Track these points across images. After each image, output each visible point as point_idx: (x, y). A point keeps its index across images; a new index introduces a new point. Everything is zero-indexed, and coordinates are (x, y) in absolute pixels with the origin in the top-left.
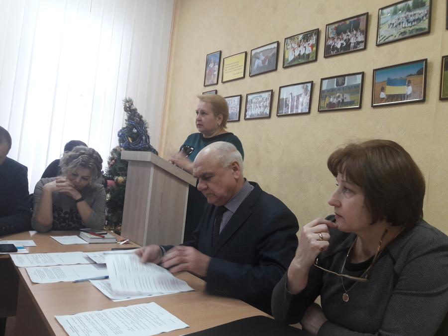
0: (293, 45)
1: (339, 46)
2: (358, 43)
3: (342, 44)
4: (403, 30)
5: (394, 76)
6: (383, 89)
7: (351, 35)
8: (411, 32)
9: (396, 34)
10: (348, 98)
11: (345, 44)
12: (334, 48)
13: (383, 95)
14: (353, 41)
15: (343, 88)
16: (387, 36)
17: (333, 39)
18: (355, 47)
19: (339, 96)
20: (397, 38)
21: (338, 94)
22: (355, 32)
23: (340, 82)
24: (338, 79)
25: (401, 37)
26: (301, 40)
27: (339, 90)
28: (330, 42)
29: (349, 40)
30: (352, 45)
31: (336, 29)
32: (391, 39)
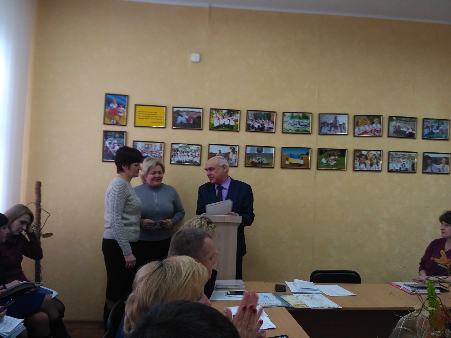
0: (218, 115)
1: (256, 126)
2: (270, 128)
3: (259, 126)
4: (297, 129)
5: (294, 153)
6: (287, 159)
7: (264, 122)
8: (301, 131)
9: (293, 129)
10: (265, 161)
11: (261, 126)
12: (253, 127)
13: (287, 162)
14: (266, 125)
15: (262, 154)
16: (288, 129)
17: (252, 121)
18: (268, 130)
19: (259, 159)
20: (294, 132)
21: (258, 157)
22: (267, 121)
23: (259, 150)
24: (258, 148)
25: (296, 132)
26: (225, 114)
27: (259, 154)
28: (250, 122)
29: (264, 124)
30: (266, 128)
31: (254, 114)
32: (290, 131)
